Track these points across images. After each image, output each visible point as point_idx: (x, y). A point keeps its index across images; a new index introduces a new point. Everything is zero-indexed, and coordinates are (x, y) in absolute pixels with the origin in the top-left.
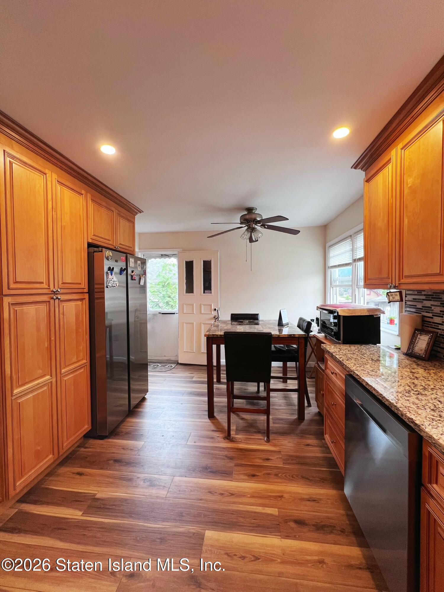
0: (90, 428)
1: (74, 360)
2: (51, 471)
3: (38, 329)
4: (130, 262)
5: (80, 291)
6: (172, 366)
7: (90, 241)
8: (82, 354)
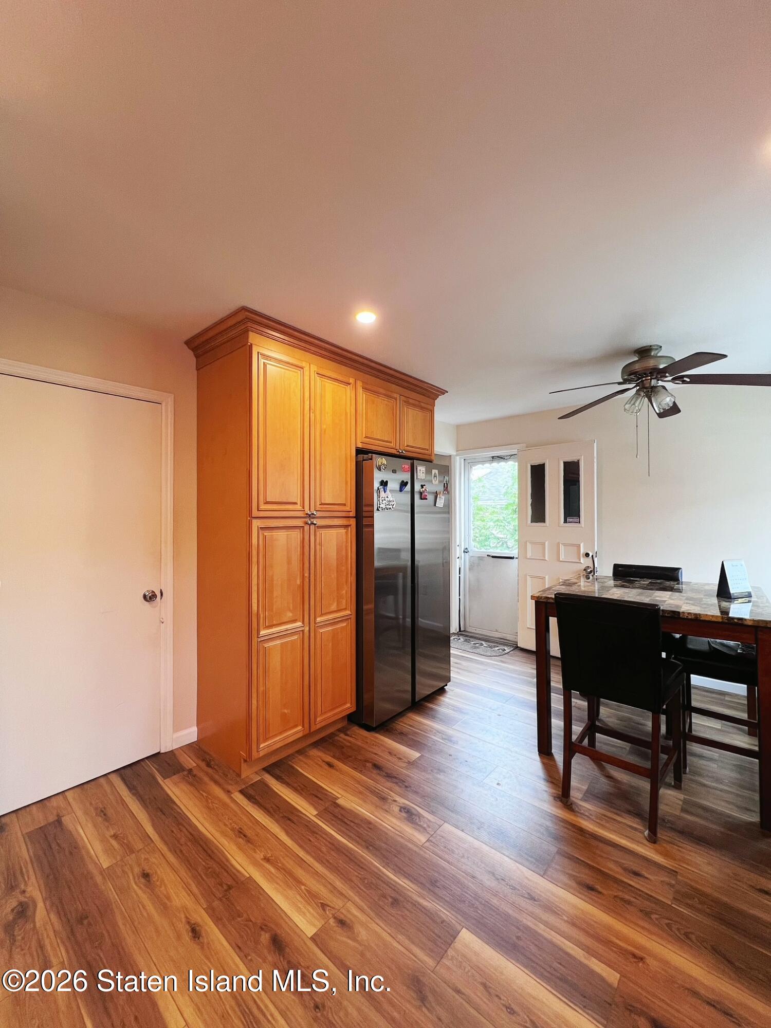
0: (354, 709)
1: (334, 607)
2: (303, 748)
3: (289, 562)
4: (418, 471)
5: (344, 514)
6: (504, 650)
7: (360, 445)
8: (344, 601)
